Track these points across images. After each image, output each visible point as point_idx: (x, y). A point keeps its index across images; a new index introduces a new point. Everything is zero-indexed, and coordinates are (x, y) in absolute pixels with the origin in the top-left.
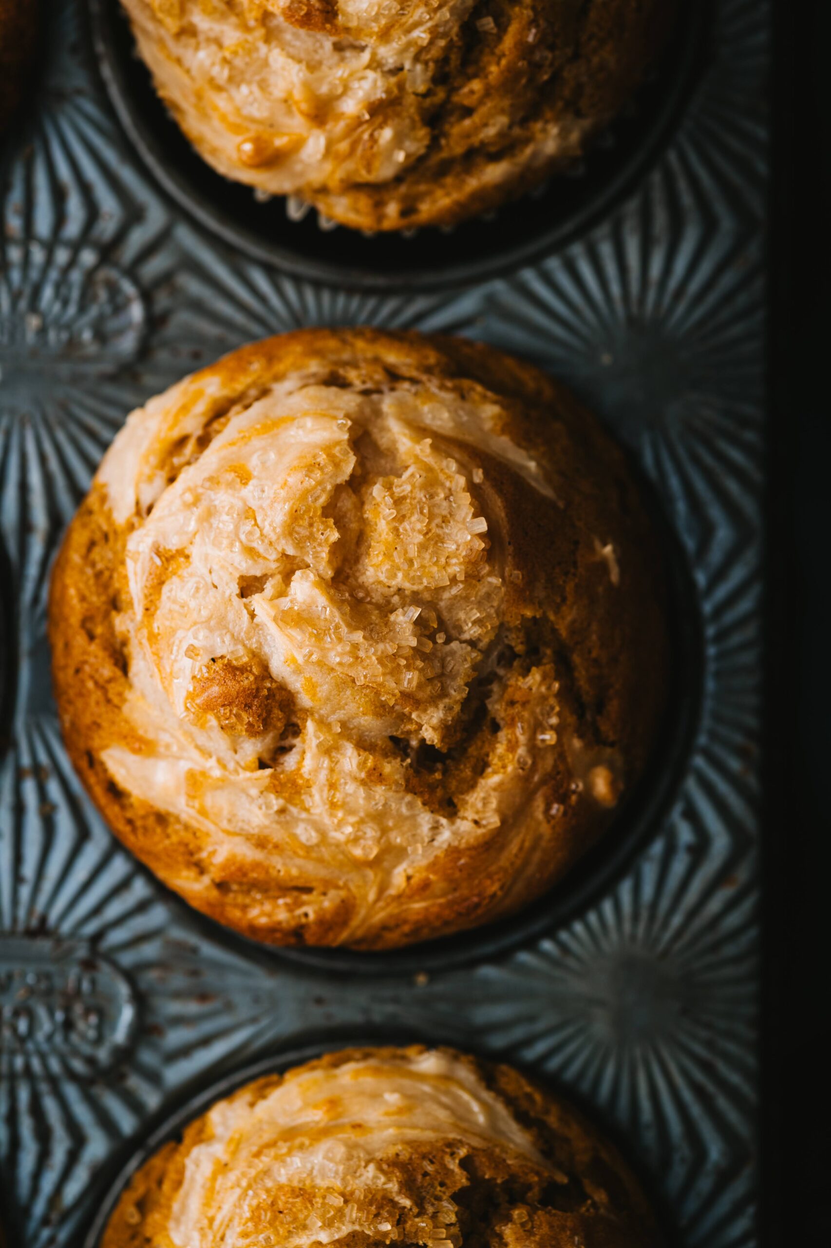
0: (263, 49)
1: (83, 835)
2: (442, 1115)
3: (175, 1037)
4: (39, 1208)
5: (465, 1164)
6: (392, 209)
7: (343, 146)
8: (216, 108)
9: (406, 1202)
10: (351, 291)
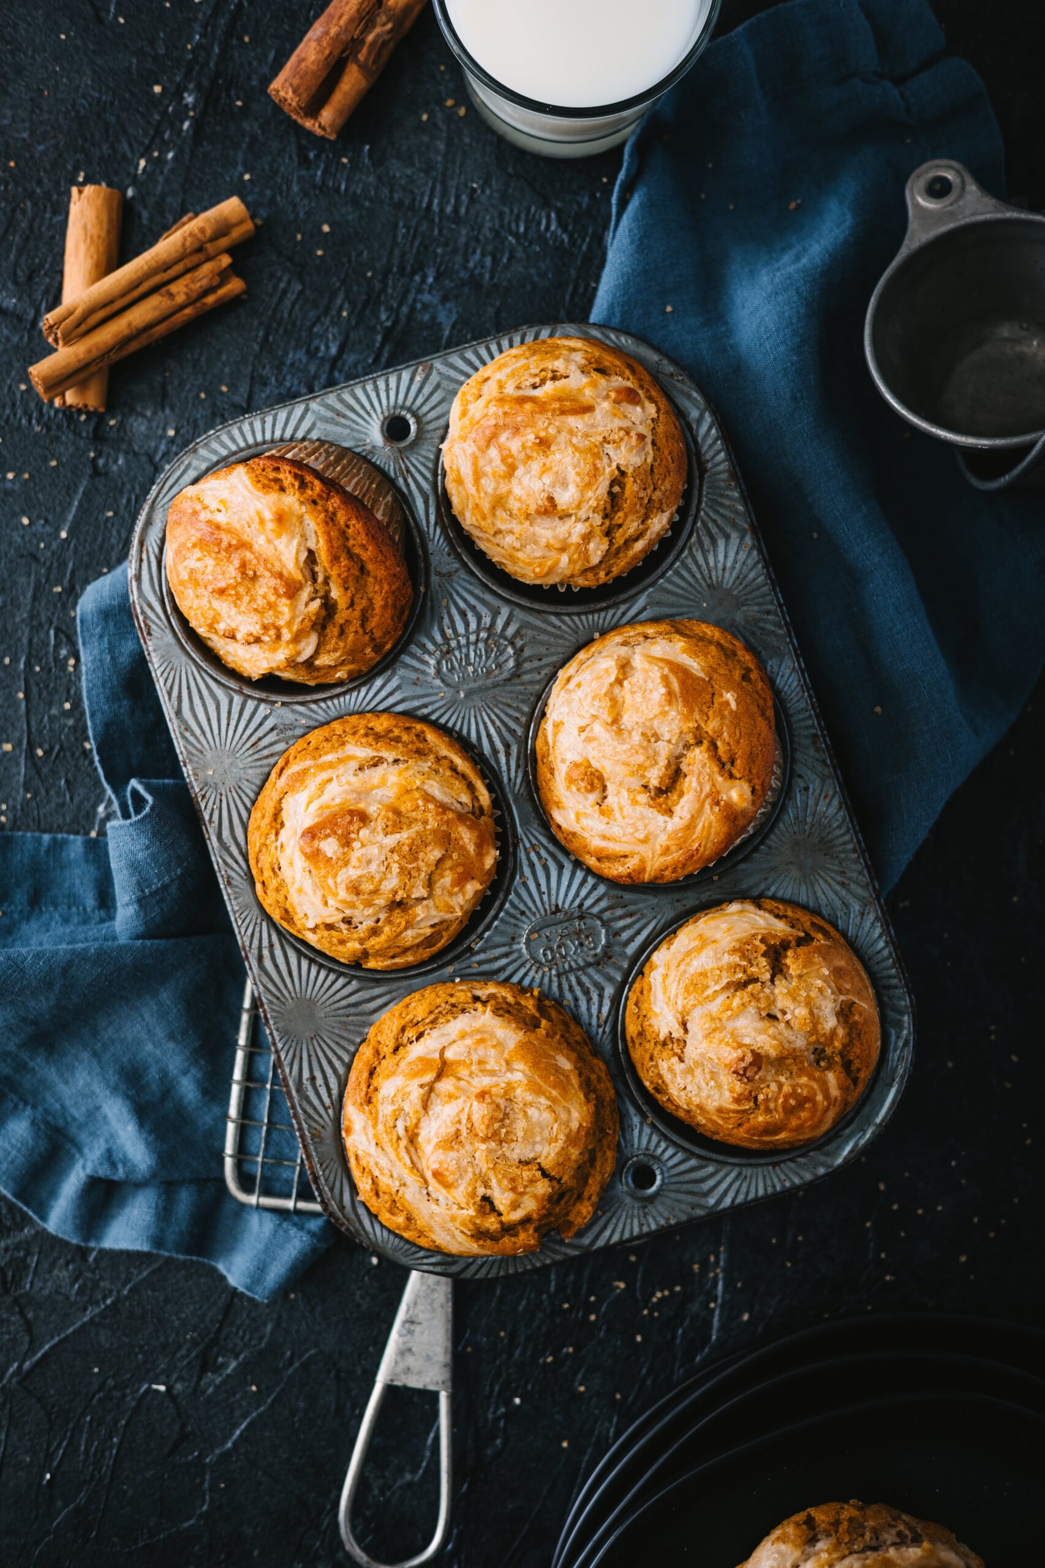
0: (531, 529)
1: (561, 867)
2: (746, 925)
3: (625, 936)
4: (594, 1022)
5: (762, 941)
6: (602, 574)
7: (575, 556)
8: (518, 559)
9: (744, 963)
10: (593, 612)
